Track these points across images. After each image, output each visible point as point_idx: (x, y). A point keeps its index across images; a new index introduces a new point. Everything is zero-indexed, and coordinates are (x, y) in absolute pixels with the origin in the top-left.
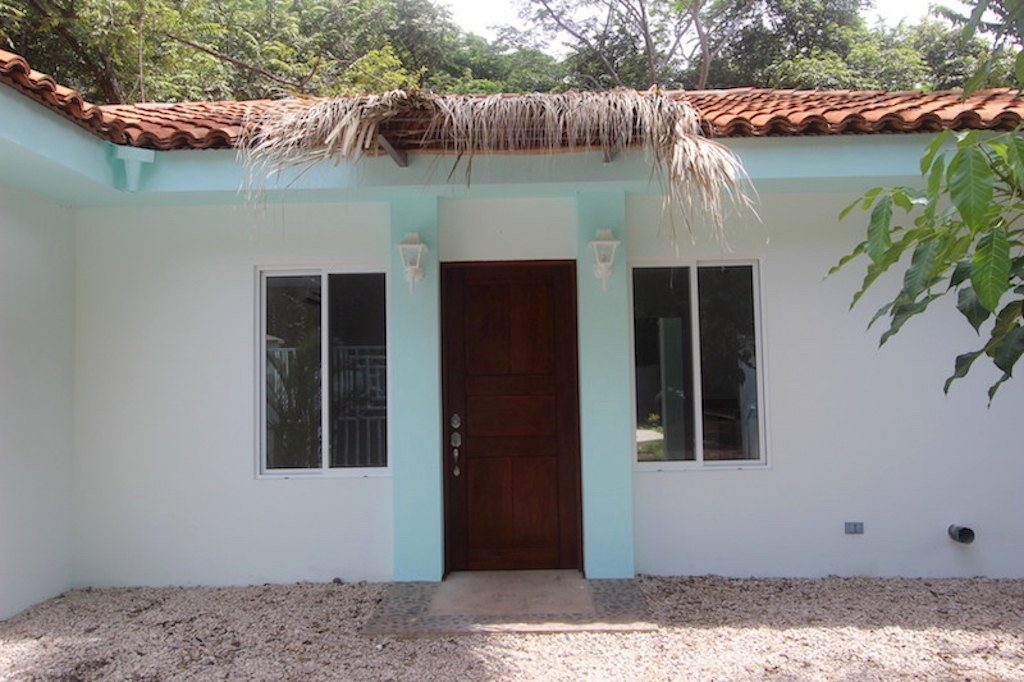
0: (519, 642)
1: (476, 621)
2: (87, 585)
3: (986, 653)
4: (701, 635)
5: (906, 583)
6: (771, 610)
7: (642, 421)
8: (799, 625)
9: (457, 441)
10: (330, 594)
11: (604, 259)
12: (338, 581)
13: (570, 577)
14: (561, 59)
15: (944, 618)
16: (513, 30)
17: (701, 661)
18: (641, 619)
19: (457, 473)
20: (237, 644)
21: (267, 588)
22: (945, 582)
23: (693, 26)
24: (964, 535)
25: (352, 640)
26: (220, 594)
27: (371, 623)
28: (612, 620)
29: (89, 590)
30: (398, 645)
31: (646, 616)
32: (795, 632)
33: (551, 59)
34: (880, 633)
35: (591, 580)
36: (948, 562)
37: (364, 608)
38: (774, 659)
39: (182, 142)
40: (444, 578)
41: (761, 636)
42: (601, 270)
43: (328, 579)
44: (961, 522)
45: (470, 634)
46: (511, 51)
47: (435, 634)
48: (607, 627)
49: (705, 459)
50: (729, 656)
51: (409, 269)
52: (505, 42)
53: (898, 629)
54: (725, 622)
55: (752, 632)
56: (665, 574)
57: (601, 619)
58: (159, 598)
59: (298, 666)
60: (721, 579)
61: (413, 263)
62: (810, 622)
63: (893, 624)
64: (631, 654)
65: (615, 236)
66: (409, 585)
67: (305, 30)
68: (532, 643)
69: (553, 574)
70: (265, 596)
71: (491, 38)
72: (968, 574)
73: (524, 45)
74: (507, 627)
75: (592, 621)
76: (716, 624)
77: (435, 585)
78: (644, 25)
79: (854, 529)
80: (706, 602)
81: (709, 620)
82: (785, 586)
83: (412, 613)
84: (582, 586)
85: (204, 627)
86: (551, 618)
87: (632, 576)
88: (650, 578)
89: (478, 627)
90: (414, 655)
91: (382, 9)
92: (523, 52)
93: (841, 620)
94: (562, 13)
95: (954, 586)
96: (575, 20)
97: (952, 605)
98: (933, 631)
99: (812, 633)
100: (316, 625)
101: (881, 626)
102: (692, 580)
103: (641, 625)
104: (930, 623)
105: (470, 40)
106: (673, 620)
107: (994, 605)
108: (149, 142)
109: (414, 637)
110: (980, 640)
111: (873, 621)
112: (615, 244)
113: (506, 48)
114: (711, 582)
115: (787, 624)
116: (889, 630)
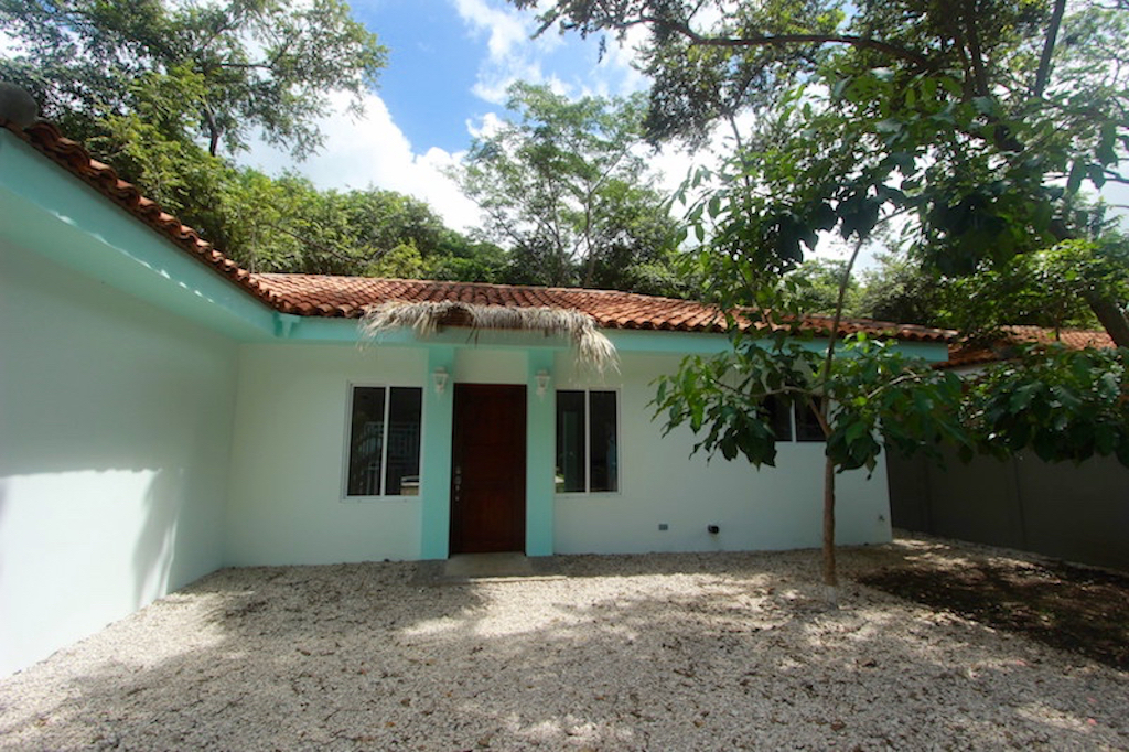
0: (495, 586)
1: (471, 577)
2: (231, 566)
3: (718, 583)
4: (587, 581)
5: (687, 555)
6: (623, 568)
7: (558, 473)
8: (635, 575)
9: (458, 481)
10: (384, 567)
11: (543, 386)
12: (387, 561)
13: (519, 556)
14: (507, 250)
15: (703, 570)
16: (480, 230)
17: (588, 592)
18: (558, 574)
19: (457, 499)
20: (339, 593)
21: (345, 565)
22: (705, 554)
23: (585, 239)
24: (714, 530)
25: (405, 589)
26: (317, 569)
27: (413, 580)
28: (543, 575)
29: (234, 568)
30: (430, 590)
31: (560, 573)
32: (634, 578)
33: (502, 250)
34: (673, 577)
35: (530, 558)
36: (706, 544)
37: (406, 574)
38: (623, 590)
39: (317, 312)
40: (449, 557)
41: (618, 580)
42: (540, 391)
43: (381, 559)
44: (713, 524)
45: (469, 584)
46: (477, 243)
47: (450, 584)
48: (541, 578)
49: (591, 491)
50: (601, 589)
51: (438, 387)
52: (474, 237)
53: (681, 575)
54: (599, 575)
55: (613, 579)
56: (569, 554)
57: (537, 575)
58: (281, 572)
59: (378, 602)
60: (597, 556)
61: (440, 383)
62: (640, 573)
63: (679, 572)
64: (554, 590)
65: (549, 374)
66: (430, 561)
67: (350, 222)
68: (502, 586)
69: (509, 554)
70: (345, 569)
71: (465, 233)
72: (716, 550)
73: (486, 240)
74: (488, 579)
75: (532, 576)
76: (595, 576)
77: (444, 561)
78: (557, 236)
79: (664, 527)
80: (590, 566)
81: (591, 574)
82: (629, 558)
83: (435, 575)
84: (526, 560)
85: (316, 585)
86: (511, 575)
87: (551, 553)
88: (560, 555)
89: (472, 580)
90: (440, 594)
91: (400, 214)
92: (484, 244)
93: (655, 572)
94: (510, 226)
95: (709, 555)
96: (518, 231)
97: (707, 564)
98: (697, 575)
99: (641, 578)
100: (381, 582)
101: (673, 573)
102: (582, 556)
103: (558, 577)
104: (696, 572)
105: (452, 234)
106: (573, 575)
107: (726, 563)
108: (297, 311)
109: (438, 586)
110: (717, 579)
111: (670, 572)
112: (548, 378)
113: (474, 240)
114: (592, 557)
115: (629, 575)
116: (677, 575)
